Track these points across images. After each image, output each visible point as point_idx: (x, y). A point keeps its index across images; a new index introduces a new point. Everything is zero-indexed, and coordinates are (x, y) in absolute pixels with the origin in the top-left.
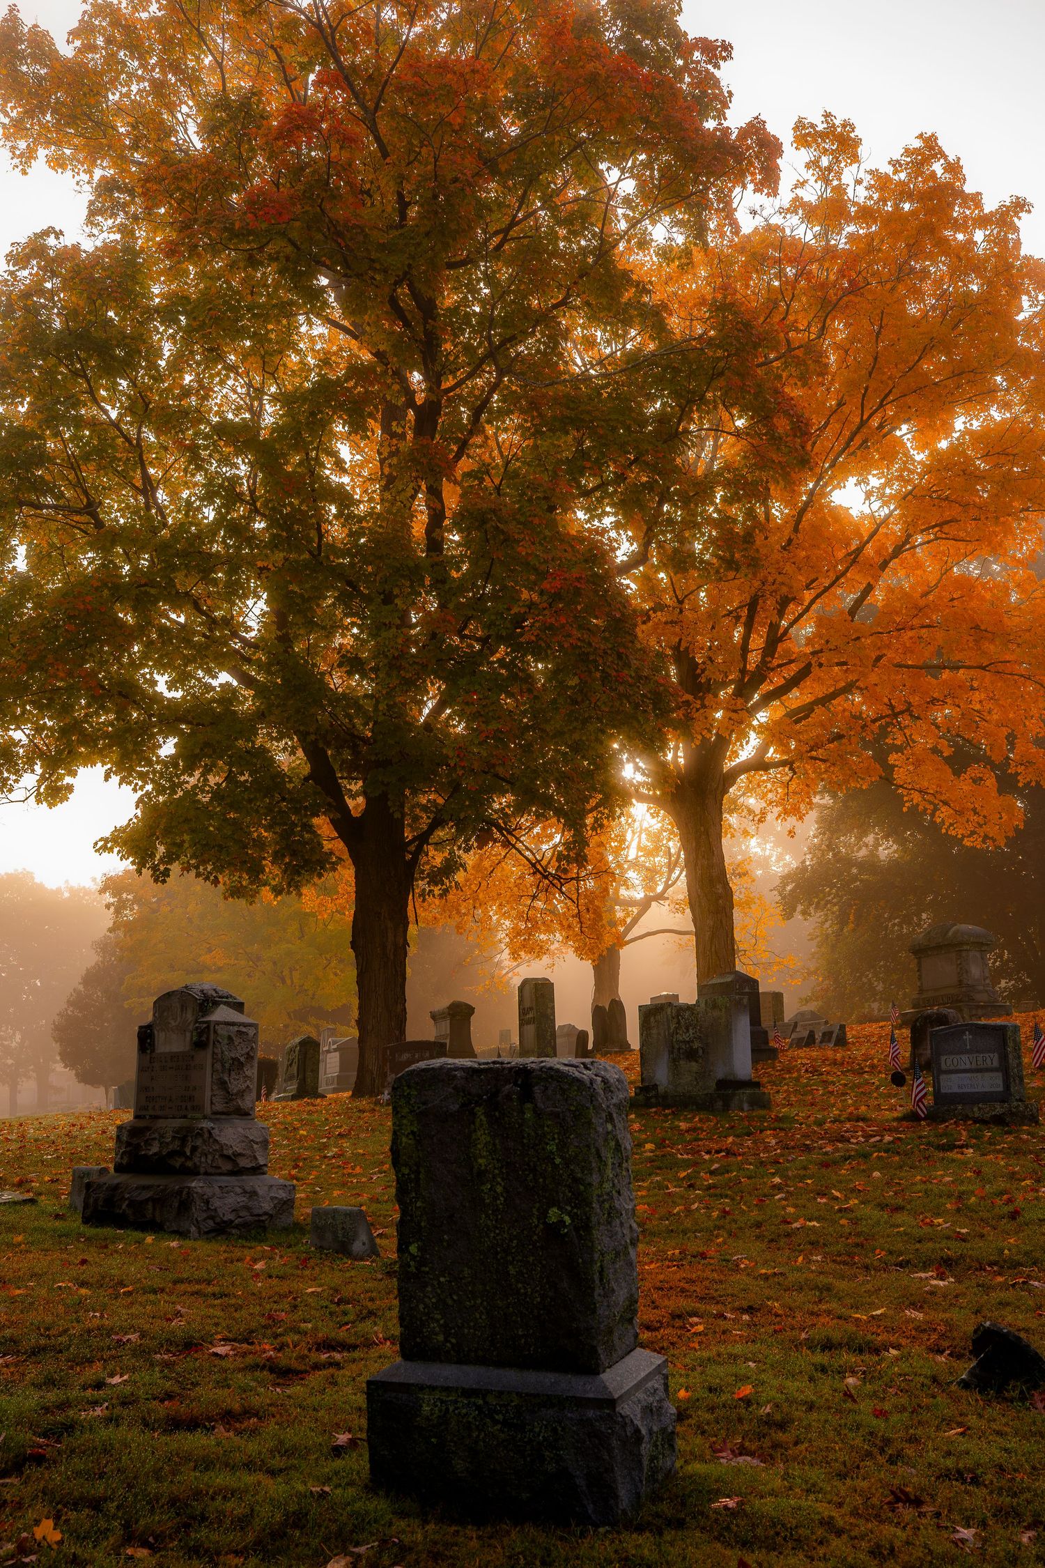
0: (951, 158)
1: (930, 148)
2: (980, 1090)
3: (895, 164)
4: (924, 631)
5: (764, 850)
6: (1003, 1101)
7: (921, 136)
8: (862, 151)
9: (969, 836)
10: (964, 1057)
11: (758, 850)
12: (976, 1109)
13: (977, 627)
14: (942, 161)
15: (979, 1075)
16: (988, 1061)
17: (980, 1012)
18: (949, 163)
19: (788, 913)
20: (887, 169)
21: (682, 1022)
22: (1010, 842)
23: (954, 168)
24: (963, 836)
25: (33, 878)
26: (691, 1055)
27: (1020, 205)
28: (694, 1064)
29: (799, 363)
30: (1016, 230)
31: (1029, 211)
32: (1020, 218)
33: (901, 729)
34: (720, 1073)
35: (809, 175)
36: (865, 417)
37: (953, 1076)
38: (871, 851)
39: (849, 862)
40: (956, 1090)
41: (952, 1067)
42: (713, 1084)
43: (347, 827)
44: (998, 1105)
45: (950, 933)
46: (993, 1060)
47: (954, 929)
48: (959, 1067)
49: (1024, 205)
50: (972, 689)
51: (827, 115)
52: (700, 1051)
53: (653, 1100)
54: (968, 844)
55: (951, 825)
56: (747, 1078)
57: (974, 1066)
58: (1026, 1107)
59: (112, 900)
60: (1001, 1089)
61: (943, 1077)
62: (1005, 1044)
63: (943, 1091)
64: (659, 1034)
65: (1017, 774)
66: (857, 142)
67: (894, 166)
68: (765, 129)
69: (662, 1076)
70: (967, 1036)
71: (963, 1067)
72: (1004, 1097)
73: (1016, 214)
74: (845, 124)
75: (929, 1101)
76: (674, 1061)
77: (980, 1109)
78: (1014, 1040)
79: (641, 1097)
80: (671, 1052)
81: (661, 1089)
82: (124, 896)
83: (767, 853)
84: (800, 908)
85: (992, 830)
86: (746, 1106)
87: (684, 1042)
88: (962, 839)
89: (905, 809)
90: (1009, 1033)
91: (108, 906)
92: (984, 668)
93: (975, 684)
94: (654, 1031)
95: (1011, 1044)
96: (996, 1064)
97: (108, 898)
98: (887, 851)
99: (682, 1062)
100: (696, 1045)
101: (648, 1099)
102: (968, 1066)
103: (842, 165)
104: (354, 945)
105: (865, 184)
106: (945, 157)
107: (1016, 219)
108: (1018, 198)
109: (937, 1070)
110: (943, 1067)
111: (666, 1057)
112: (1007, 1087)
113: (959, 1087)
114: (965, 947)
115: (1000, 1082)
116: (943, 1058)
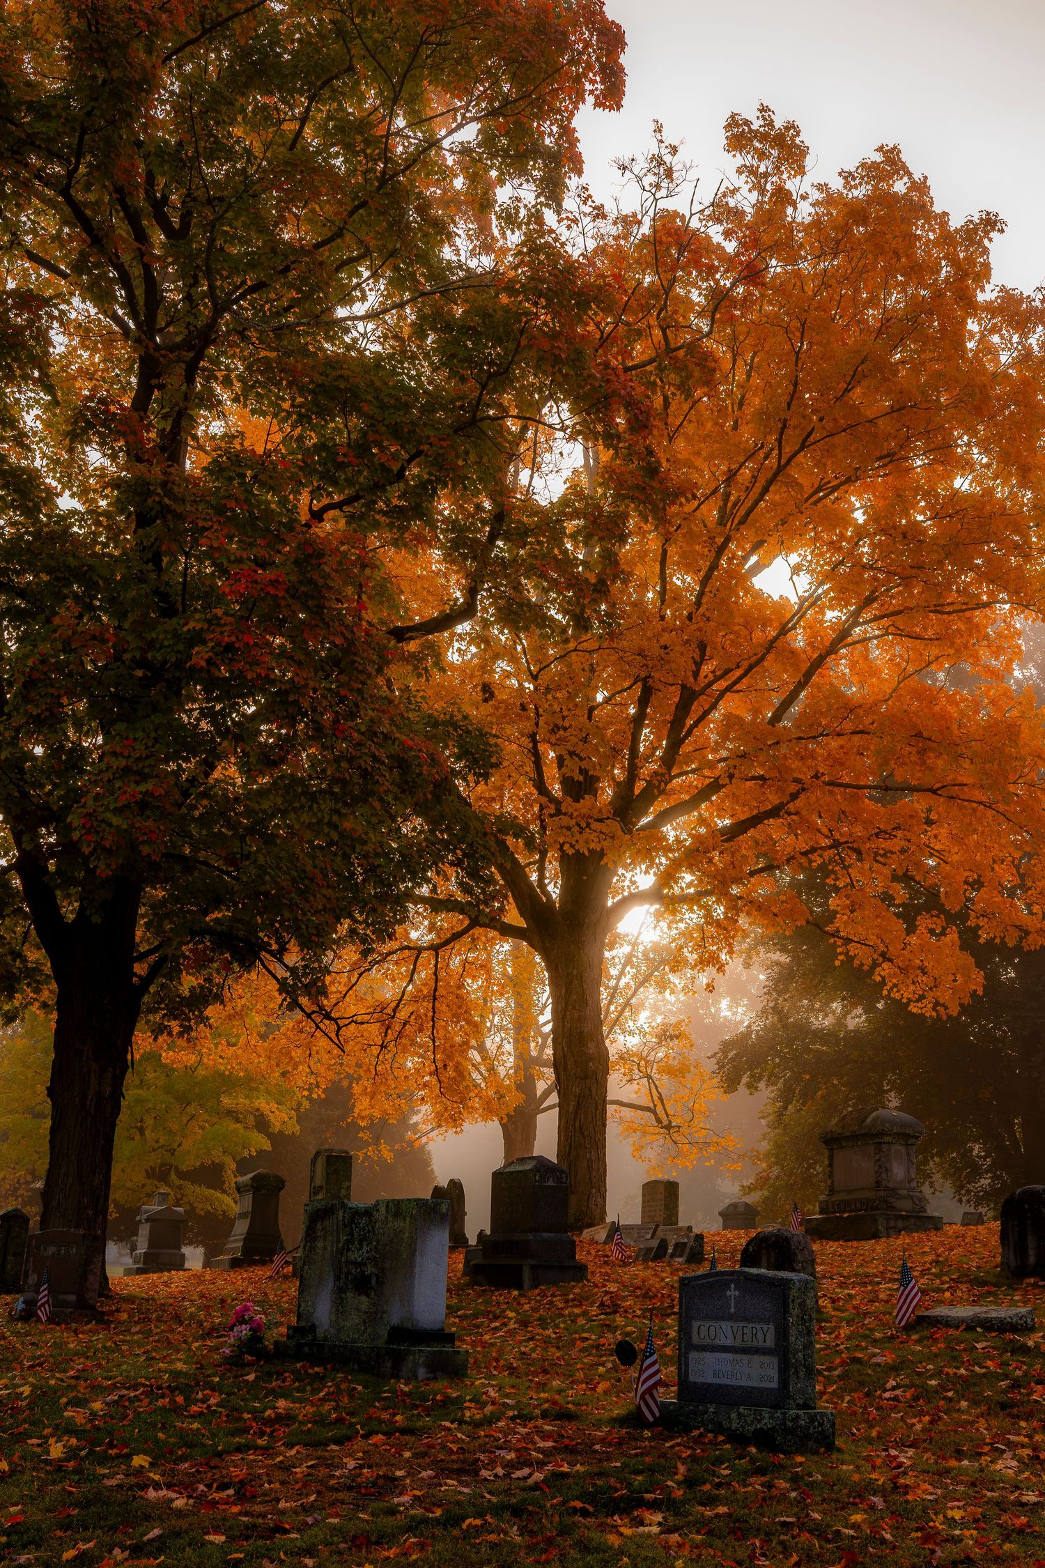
0: (917, 176)
1: (891, 161)
2: (744, 1383)
3: (847, 176)
4: (856, 738)
5: (735, 1014)
6: (776, 1407)
7: (881, 149)
8: (809, 161)
9: (917, 1001)
10: (726, 1326)
11: (729, 1014)
12: (734, 1415)
13: (919, 735)
14: (906, 179)
15: (745, 1358)
16: (760, 1335)
17: (900, 1224)
18: (914, 183)
19: (731, 1083)
20: (837, 184)
21: (356, 1232)
22: (964, 1009)
23: (921, 187)
24: (909, 1001)
26: (362, 1285)
27: (991, 223)
28: (364, 1298)
29: (679, 367)
30: (986, 251)
31: (1002, 231)
32: (990, 240)
33: (845, 868)
34: (395, 1316)
35: (741, 181)
36: (783, 462)
37: (709, 1357)
38: (839, 1019)
39: (803, 1030)
40: (710, 1379)
41: (707, 1341)
42: (384, 1333)
44: (766, 1412)
45: (869, 1120)
46: (766, 1335)
47: (874, 1115)
48: (717, 1342)
49: (995, 222)
50: (929, 822)
51: (764, 109)
52: (374, 1282)
53: (306, 1349)
54: (915, 1010)
55: (895, 985)
56: (436, 1326)
57: (738, 1342)
58: (812, 1418)
60: (774, 1385)
61: (693, 1356)
62: (785, 1311)
63: (691, 1378)
64: (325, 1248)
65: (978, 927)
66: (803, 152)
67: (845, 178)
68: (602, 13)
69: (323, 1312)
70: (732, 1293)
71: (722, 1341)
72: (778, 1399)
73: (987, 233)
74: (790, 126)
75: (668, 1396)
76: (340, 1291)
77: (740, 1415)
78: (802, 1305)
79: (293, 1343)
80: (337, 1278)
81: (320, 1333)
83: (739, 1018)
84: (745, 1080)
85: (945, 996)
86: (422, 1373)
87: (354, 1263)
88: (908, 1004)
89: (837, 963)
90: (793, 1293)
92: (934, 792)
93: (934, 816)
94: (320, 1244)
95: (795, 1311)
96: (770, 1342)
98: (857, 1020)
99: (350, 1295)
100: (369, 1270)
101: (302, 1346)
102: (729, 1342)
103: (785, 176)
104: (51, 1092)
105: (810, 200)
106: (910, 175)
107: (986, 242)
108: (988, 214)
109: (686, 1344)
110: (695, 1340)
111: (331, 1285)
112: (784, 1383)
113: (715, 1375)
114: (886, 1139)
115: (774, 1373)
116: (695, 1324)
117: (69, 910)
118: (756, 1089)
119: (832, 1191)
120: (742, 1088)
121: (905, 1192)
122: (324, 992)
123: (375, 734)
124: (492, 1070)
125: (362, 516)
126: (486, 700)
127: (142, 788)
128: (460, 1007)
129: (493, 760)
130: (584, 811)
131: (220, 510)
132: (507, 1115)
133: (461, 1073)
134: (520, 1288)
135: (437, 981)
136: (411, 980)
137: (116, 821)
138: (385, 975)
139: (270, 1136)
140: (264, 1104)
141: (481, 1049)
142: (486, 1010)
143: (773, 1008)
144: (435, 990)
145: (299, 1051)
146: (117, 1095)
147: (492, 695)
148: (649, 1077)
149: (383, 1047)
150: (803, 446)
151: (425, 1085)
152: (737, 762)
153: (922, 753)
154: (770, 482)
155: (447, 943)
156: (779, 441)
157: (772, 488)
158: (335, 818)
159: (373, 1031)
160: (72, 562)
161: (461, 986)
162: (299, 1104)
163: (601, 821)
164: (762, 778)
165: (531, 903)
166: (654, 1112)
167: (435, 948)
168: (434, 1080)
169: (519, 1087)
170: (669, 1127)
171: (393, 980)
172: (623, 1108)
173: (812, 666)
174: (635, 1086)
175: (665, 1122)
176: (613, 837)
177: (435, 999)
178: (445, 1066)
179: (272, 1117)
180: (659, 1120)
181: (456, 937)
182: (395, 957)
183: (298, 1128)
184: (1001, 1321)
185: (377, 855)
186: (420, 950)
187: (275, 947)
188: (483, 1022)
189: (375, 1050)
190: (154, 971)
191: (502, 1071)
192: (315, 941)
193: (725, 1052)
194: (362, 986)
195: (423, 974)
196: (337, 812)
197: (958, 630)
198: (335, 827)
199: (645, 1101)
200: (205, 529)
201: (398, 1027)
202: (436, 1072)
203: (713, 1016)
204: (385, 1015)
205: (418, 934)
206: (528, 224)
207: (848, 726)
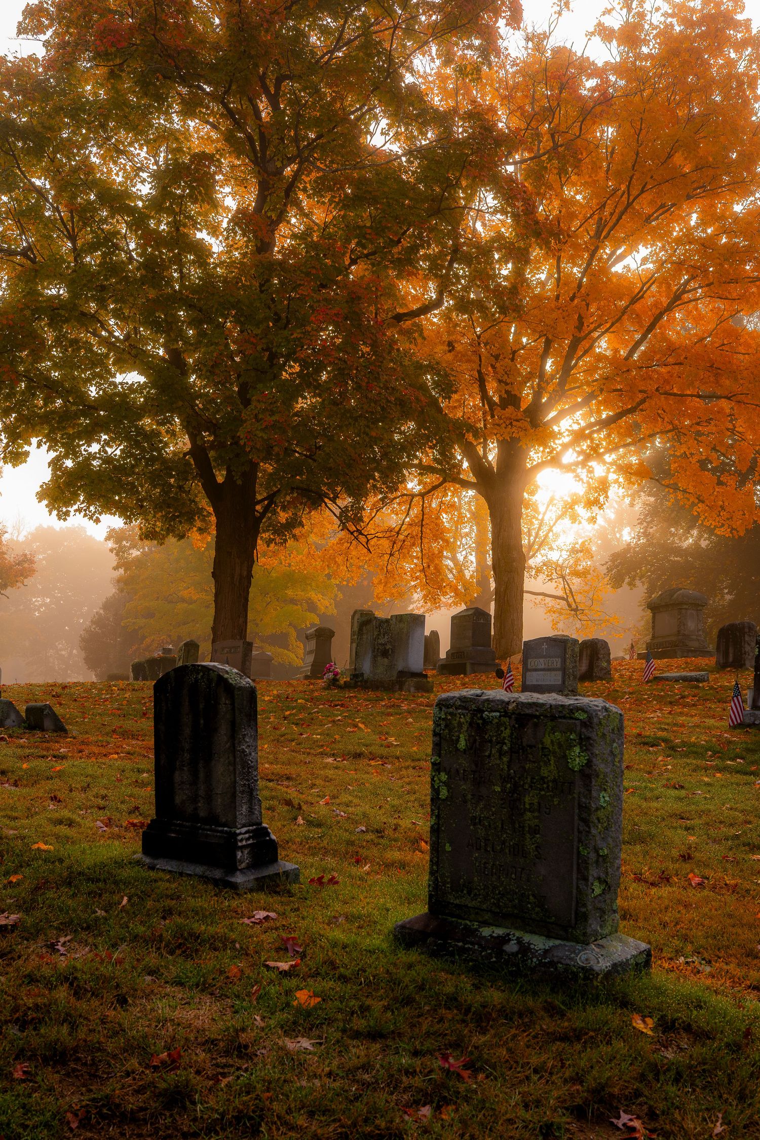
2: (548, 683)
4: (677, 367)
6: (561, 691)
9: (720, 527)
10: (542, 660)
15: (549, 673)
16: (555, 663)
17: (690, 654)
21: (382, 630)
24: (716, 527)
25: (85, 532)
26: (385, 654)
28: (386, 660)
34: (400, 666)
36: (631, 200)
37: (534, 673)
40: (535, 683)
41: (534, 667)
42: (395, 674)
43: (214, 492)
45: (675, 596)
46: (557, 662)
47: (678, 592)
48: (538, 667)
52: (390, 652)
53: (360, 683)
56: (419, 671)
57: (546, 667)
59: (115, 546)
60: (560, 683)
61: (528, 674)
62: (565, 652)
63: (527, 683)
64: (367, 638)
69: (366, 667)
70: (545, 646)
71: (540, 667)
72: (561, 688)
76: (374, 658)
78: (571, 650)
79: (353, 682)
80: (373, 651)
81: (366, 676)
82: (124, 543)
86: (412, 689)
87: (381, 644)
90: (569, 645)
91: (111, 550)
92: (729, 398)
94: (365, 637)
95: (569, 652)
96: (559, 665)
97: (110, 544)
99: (379, 658)
100: (388, 647)
101: (356, 682)
102: (543, 667)
104: (214, 575)
109: (526, 669)
110: (529, 667)
111: (370, 655)
112: (564, 682)
113: (537, 681)
114: (685, 606)
115: (560, 678)
116: (529, 661)
117: (220, 477)
118: (634, 586)
119: (654, 637)
120: (625, 585)
121: (694, 637)
122: (361, 519)
123: (388, 388)
124: (461, 572)
125: (379, 263)
126: (450, 351)
127: (273, 418)
128: (439, 533)
129: (454, 389)
130: (507, 415)
131: (308, 274)
132: (470, 601)
133: (438, 570)
134: (465, 674)
135: (423, 515)
136: (408, 514)
137: (260, 434)
138: (392, 511)
139: (318, 615)
140: (313, 595)
141: (454, 559)
142: (457, 535)
143: (643, 533)
144: (423, 520)
145: (341, 558)
146: (250, 576)
147: (454, 348)
148: (563, 578)
149: (391, 555)
150: (642, 191)
151: (417, 578)
152: (604, 381)
153: (717, 375)
154: (622, 213)
155: (429, 492)
156: (628, 187)
157: (623, 217)
158: (367, 429)
159: (385, 544)
160: (232, 300)
161: (438, 518)
162: (336, 596)
163: (517, 421)
164: (620, 390)
165: (479, 467)
166: (567, 600)
167: (422, 495)
168: (422, 575)
169: (478, 583)
170: (576, 610)
171: (397, 514)
172: (547, 598)
173: (655, 319)
174: (554, 584)
175: (574, 606)
176: (526, 430)
177: (422, 526)
178: (429, 566)
179: (319, 604)
180: (569, 605)
181: (435, 488)
182: (398, 500)
183: (335, 611)
184: (691, 677)
185: (388, 446)
186: (413, 496)
187: (332, 496)
188: (455, 542)
189: (386, 557)
190: (266, 509)
191: (468, 574)
192: (358, 493)
193: (613, 561)
194: (378, 519)
195: (415, 511)
196: (368, 427)
197: (753, 293)
198: (367, 435)
199: (560, 593)
200: (300, 285)
201: (400, 544)
202: (423, 570)
203: (618, 540)
204: (393, 534)
205: (413, 485)
206: (472, 74)
207: (671, 360)
